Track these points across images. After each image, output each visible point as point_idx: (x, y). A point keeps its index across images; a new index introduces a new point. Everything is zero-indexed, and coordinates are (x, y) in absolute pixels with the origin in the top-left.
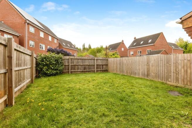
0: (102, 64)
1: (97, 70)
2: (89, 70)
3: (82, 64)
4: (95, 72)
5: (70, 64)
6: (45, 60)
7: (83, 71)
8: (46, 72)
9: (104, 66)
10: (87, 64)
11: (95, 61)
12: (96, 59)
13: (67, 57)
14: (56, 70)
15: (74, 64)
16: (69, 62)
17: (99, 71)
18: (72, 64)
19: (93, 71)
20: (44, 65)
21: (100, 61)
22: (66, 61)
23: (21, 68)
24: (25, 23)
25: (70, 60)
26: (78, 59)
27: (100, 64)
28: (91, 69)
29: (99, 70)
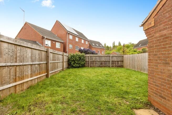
0: (117, 60)
1: (113, 65)
2: (105, 65)
3: (99, 60)
4: (110, 67)
5: (90, 60)
6: (73, 57)
7: (100, 66)
8: (73, 65)
9: (119, 62)
10: (103, 60)
11: (110, 57)
12: (111, 56)
13: (88, 55)
14: (79, 64)
15: (93, 60)
16: (89, 59)
17: (114, 67)
18: (92, 60)
19: (109, 66)
20: (72, 61)
21: (115, 58)
22: (87, 58)
23: (55, 62)
24: (67, 34)
25: (90, 57)
26: (96, 56)
27: (116, 60)
28: (107, 64)
29: (114, 65)
